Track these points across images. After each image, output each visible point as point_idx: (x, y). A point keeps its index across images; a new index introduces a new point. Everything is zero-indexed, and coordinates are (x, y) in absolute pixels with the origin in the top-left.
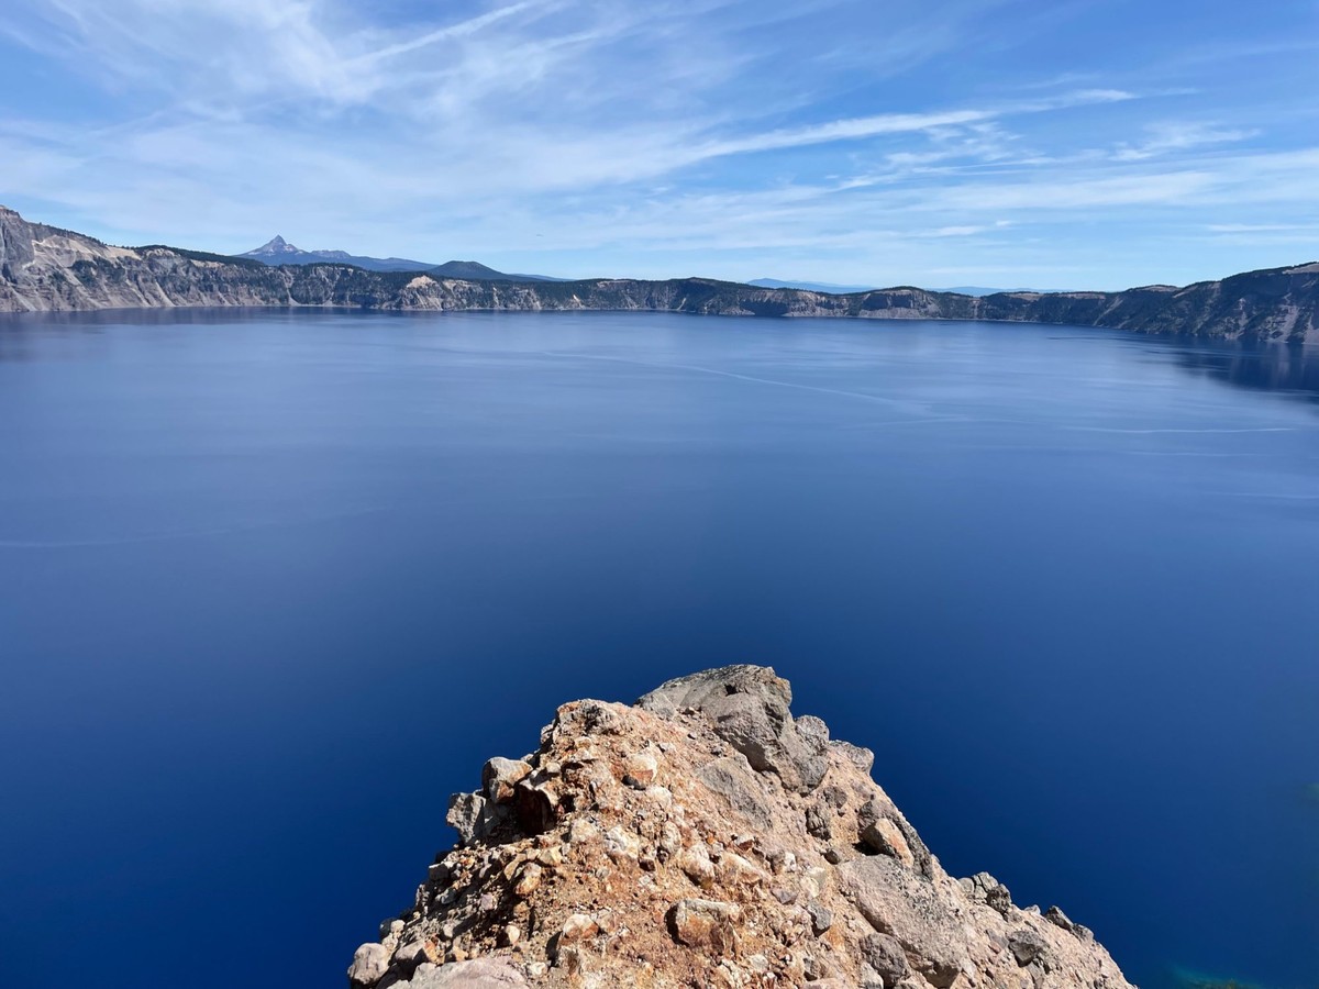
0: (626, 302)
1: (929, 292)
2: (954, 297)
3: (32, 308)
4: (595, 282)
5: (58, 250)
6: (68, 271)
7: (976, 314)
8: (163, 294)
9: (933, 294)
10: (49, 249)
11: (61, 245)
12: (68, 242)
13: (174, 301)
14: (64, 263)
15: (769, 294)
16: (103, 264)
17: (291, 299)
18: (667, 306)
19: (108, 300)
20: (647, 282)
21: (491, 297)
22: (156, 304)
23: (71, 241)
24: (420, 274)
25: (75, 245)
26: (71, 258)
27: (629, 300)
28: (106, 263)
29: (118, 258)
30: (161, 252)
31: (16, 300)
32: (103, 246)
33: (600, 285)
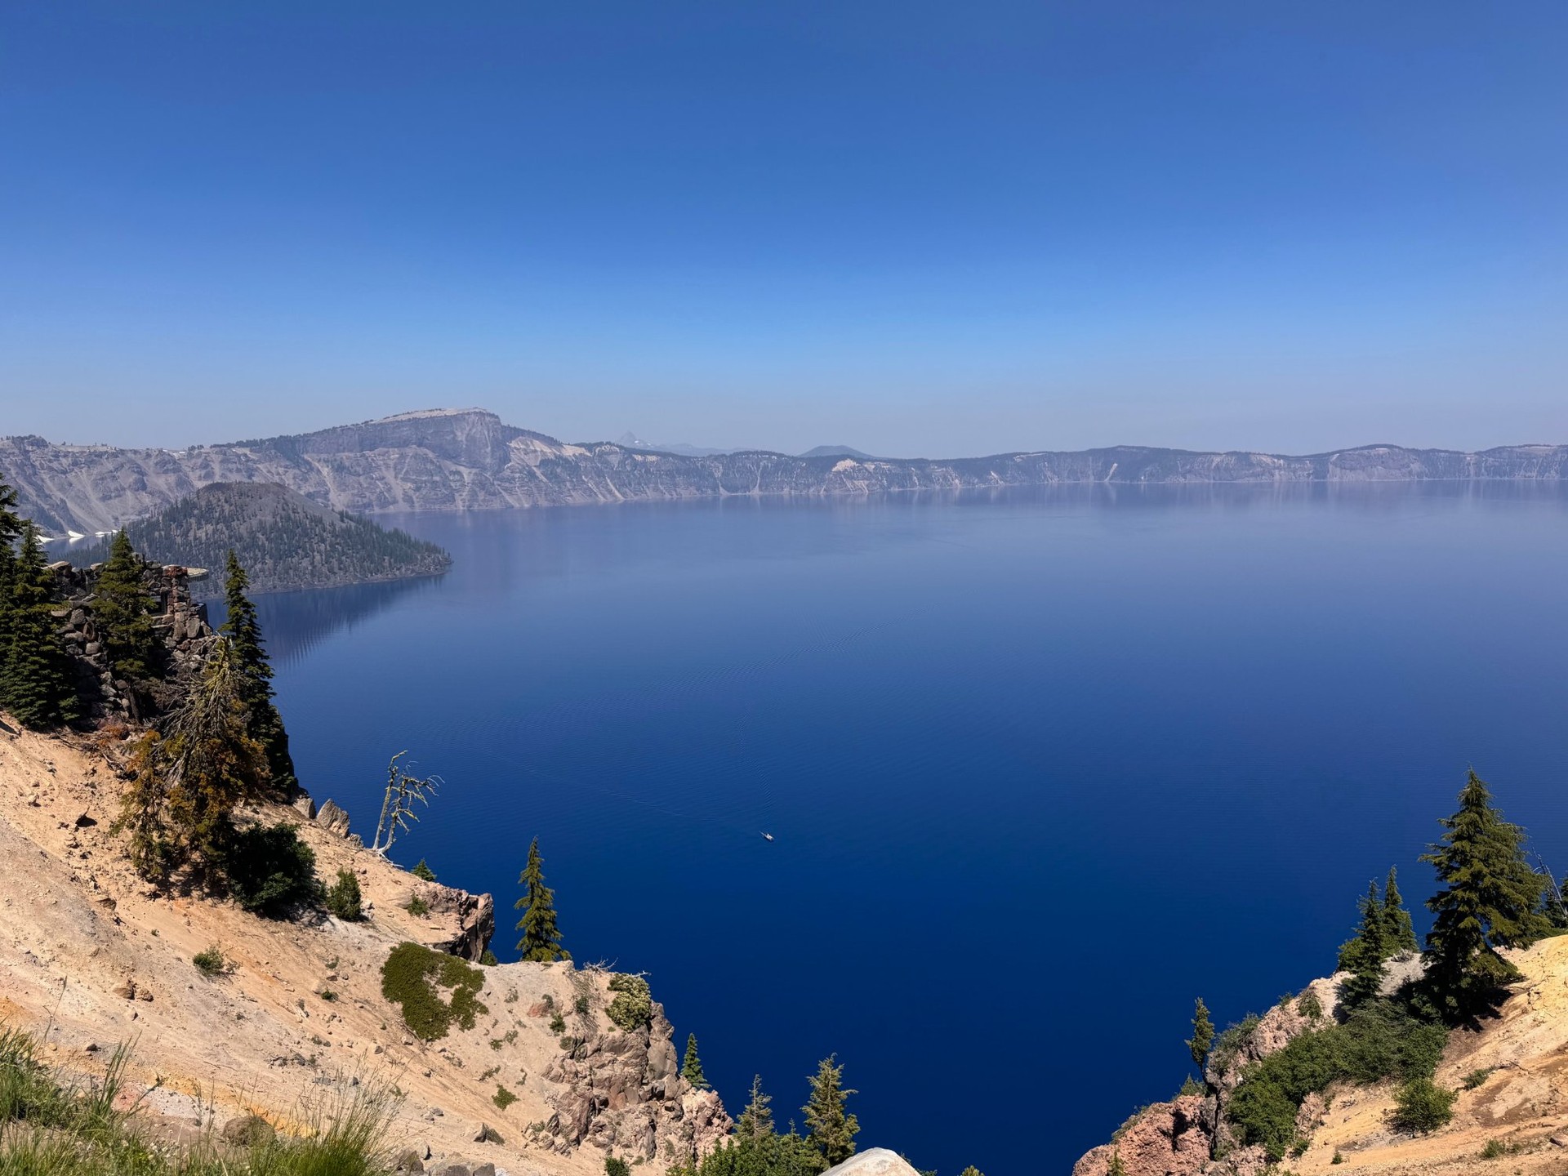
0: (1045, 476)
1: (1408, 450)
2: (1442, 454)
3: (517, 505)
4: (1011, 456)
5: (525, 450)
6: (535, 469)
7: (1472, 472)
8: (613, 489)
9: (1414, 451)
10: (517, 449)
11: (527, 445)
12: (532, 442)
13: (623, 494)
14: (532, 462)
15: (1217, 459)
16: (561, 461)
17: (721, 489)
18: (1092, 478)
19: (571, 496)
20: (1066, 453)
21: (910, 476)
22: (610, 499)
23: (534, 441)
24: (843, 458)
25: (539, 446)
26: (537, 457)
27: (1049, 474)
28: (566, 460)
29: (574, 455)
30: (607, 448)
31: (504, 498)
32: (561, 445)
33: (1018, 459)
